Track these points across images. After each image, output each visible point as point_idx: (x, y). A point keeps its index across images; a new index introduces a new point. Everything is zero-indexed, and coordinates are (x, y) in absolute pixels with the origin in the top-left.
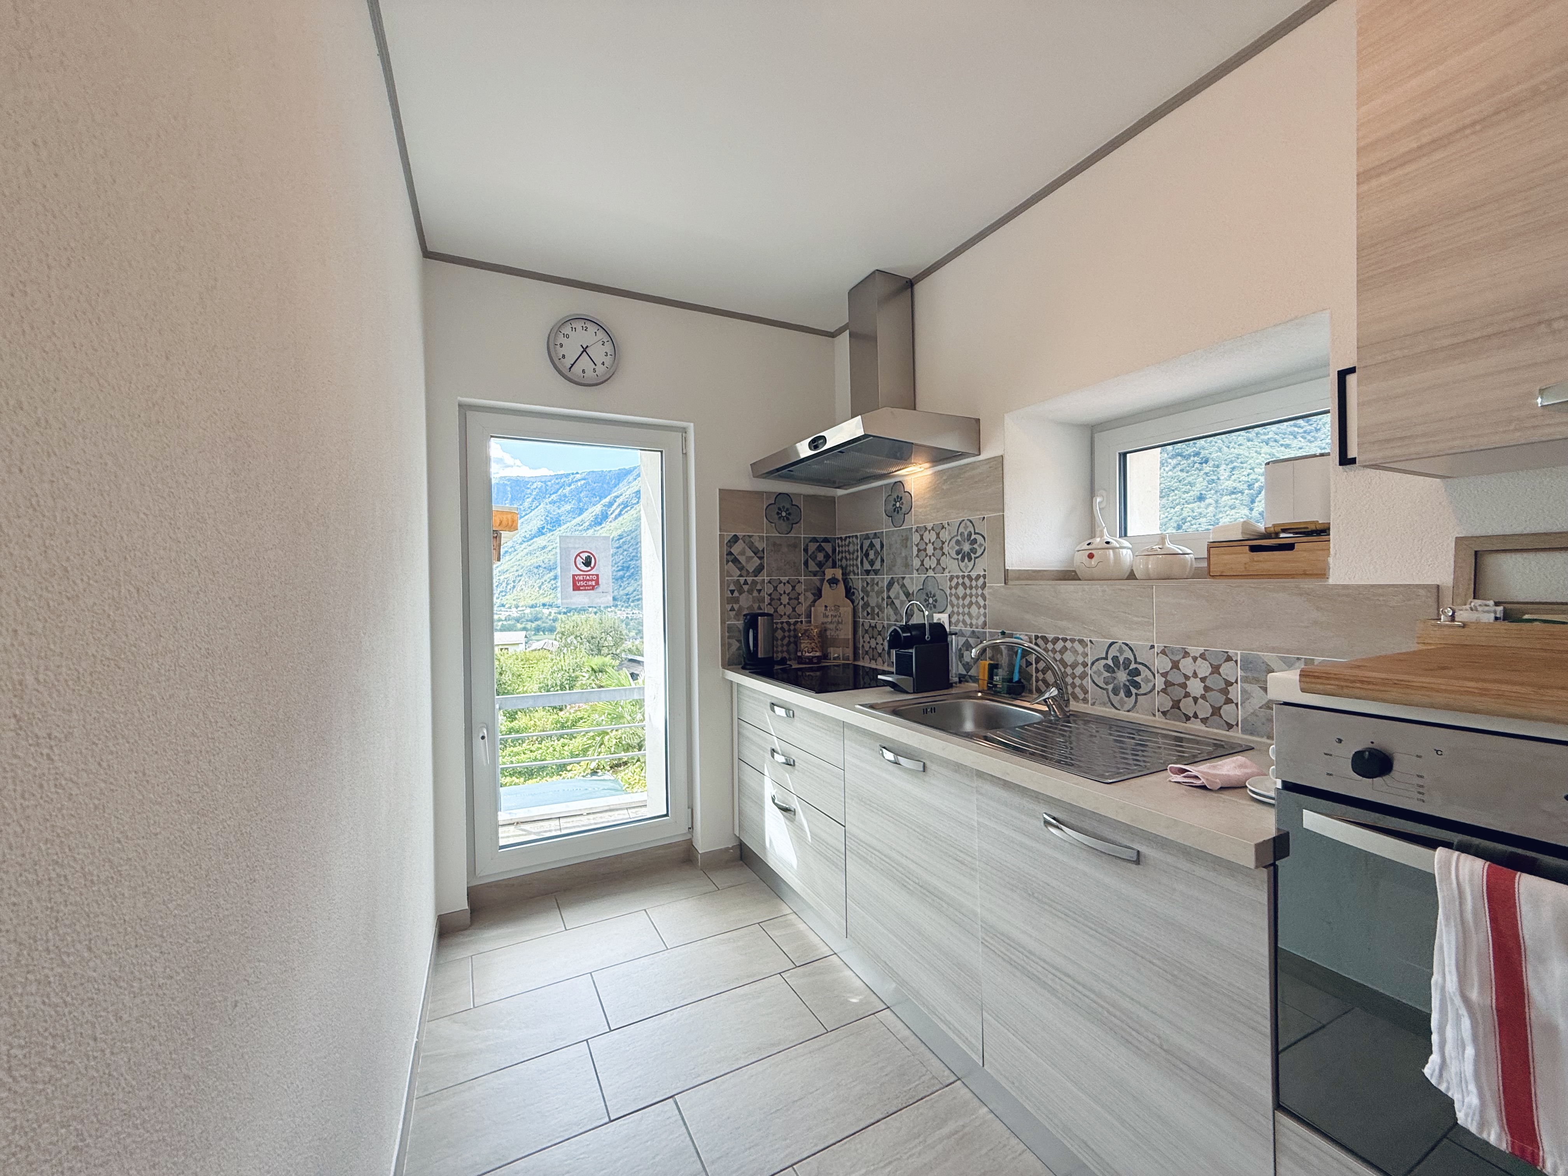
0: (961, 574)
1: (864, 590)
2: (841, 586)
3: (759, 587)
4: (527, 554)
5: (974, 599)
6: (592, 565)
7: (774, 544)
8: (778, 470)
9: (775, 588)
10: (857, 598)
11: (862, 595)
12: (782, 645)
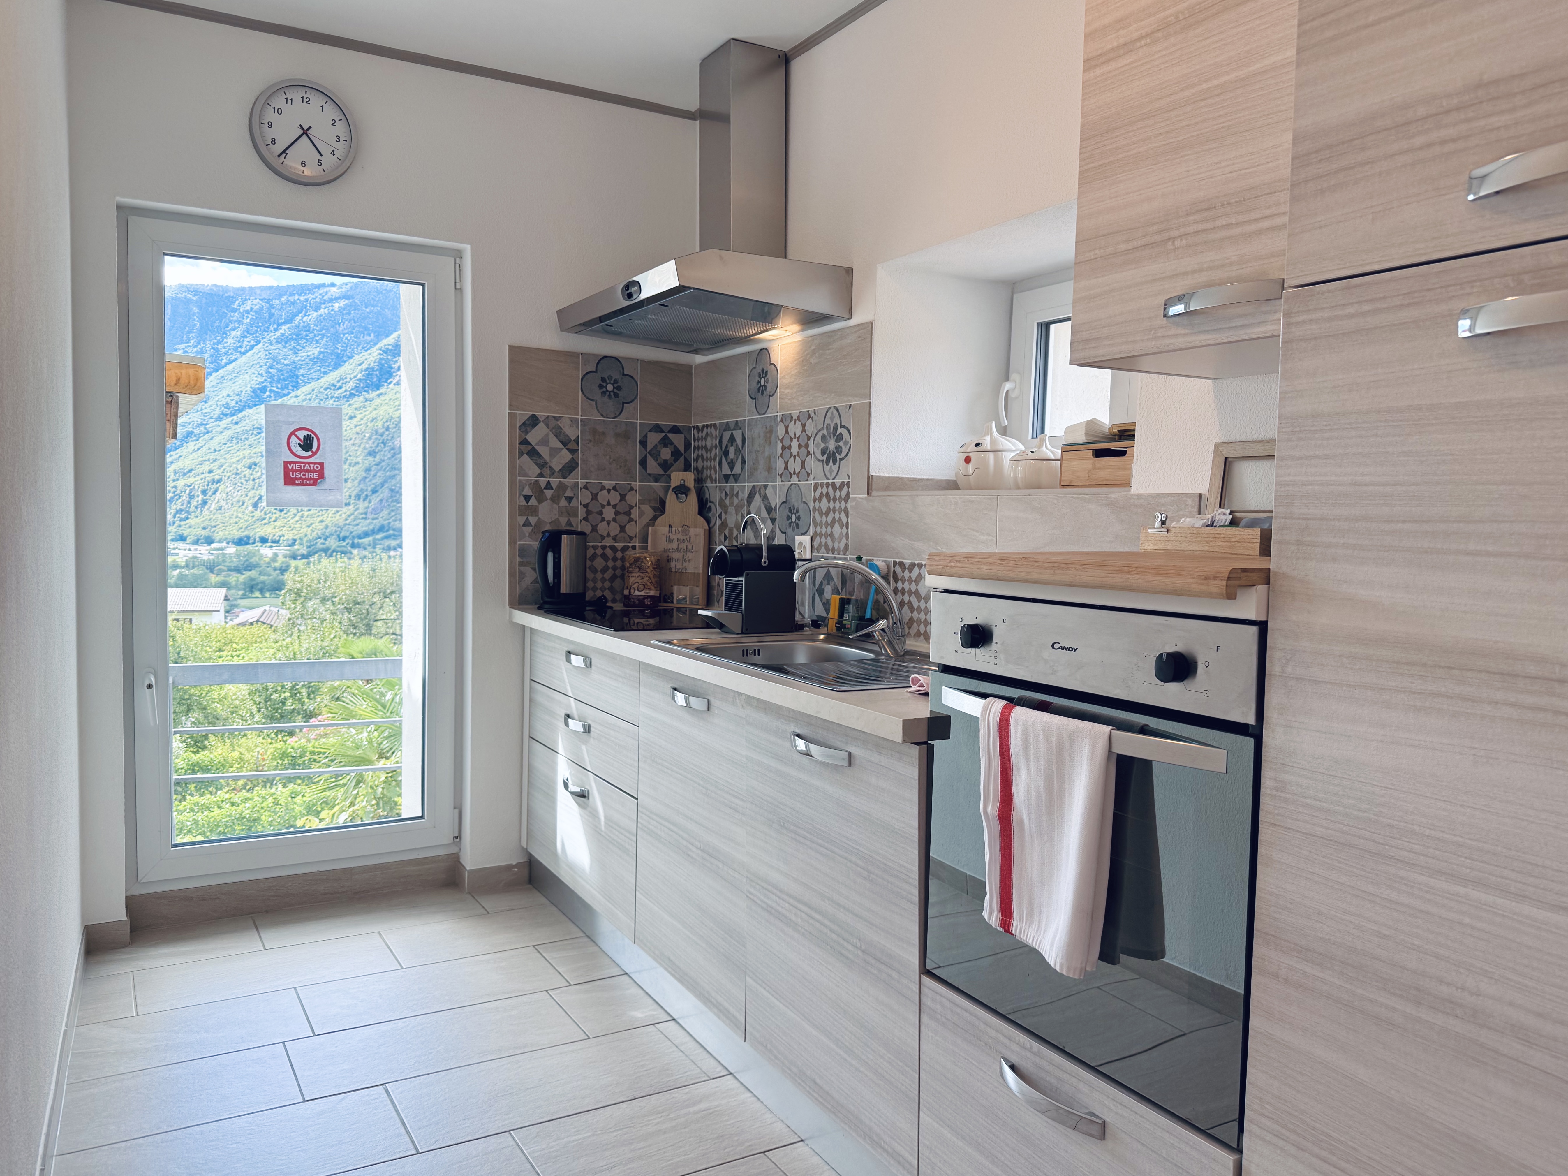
0: (825, 481)
1: (721, 501)
2: (693, 498)
3: (569, 493)
4: (231, 439)
5: (837, 516)
6: (314, 449)
7: (594, 432)
8: (601, 319)
9: (595, 497)
10: (714, 515)
11: (719, 510)
12: (603, 580)
